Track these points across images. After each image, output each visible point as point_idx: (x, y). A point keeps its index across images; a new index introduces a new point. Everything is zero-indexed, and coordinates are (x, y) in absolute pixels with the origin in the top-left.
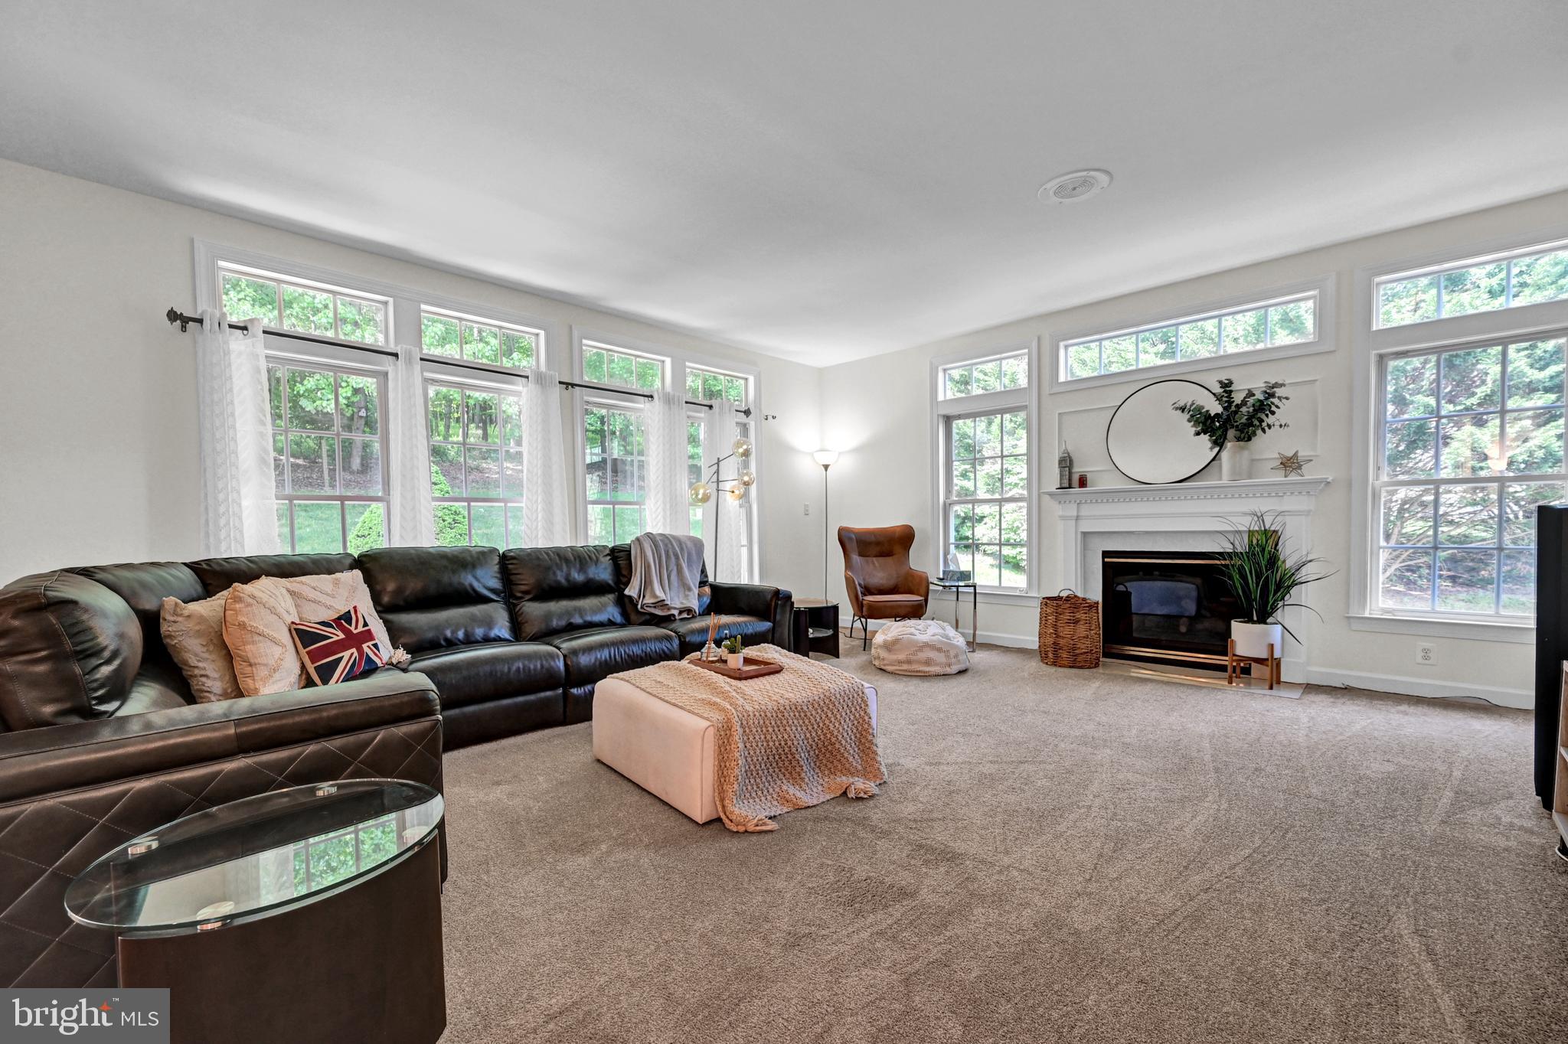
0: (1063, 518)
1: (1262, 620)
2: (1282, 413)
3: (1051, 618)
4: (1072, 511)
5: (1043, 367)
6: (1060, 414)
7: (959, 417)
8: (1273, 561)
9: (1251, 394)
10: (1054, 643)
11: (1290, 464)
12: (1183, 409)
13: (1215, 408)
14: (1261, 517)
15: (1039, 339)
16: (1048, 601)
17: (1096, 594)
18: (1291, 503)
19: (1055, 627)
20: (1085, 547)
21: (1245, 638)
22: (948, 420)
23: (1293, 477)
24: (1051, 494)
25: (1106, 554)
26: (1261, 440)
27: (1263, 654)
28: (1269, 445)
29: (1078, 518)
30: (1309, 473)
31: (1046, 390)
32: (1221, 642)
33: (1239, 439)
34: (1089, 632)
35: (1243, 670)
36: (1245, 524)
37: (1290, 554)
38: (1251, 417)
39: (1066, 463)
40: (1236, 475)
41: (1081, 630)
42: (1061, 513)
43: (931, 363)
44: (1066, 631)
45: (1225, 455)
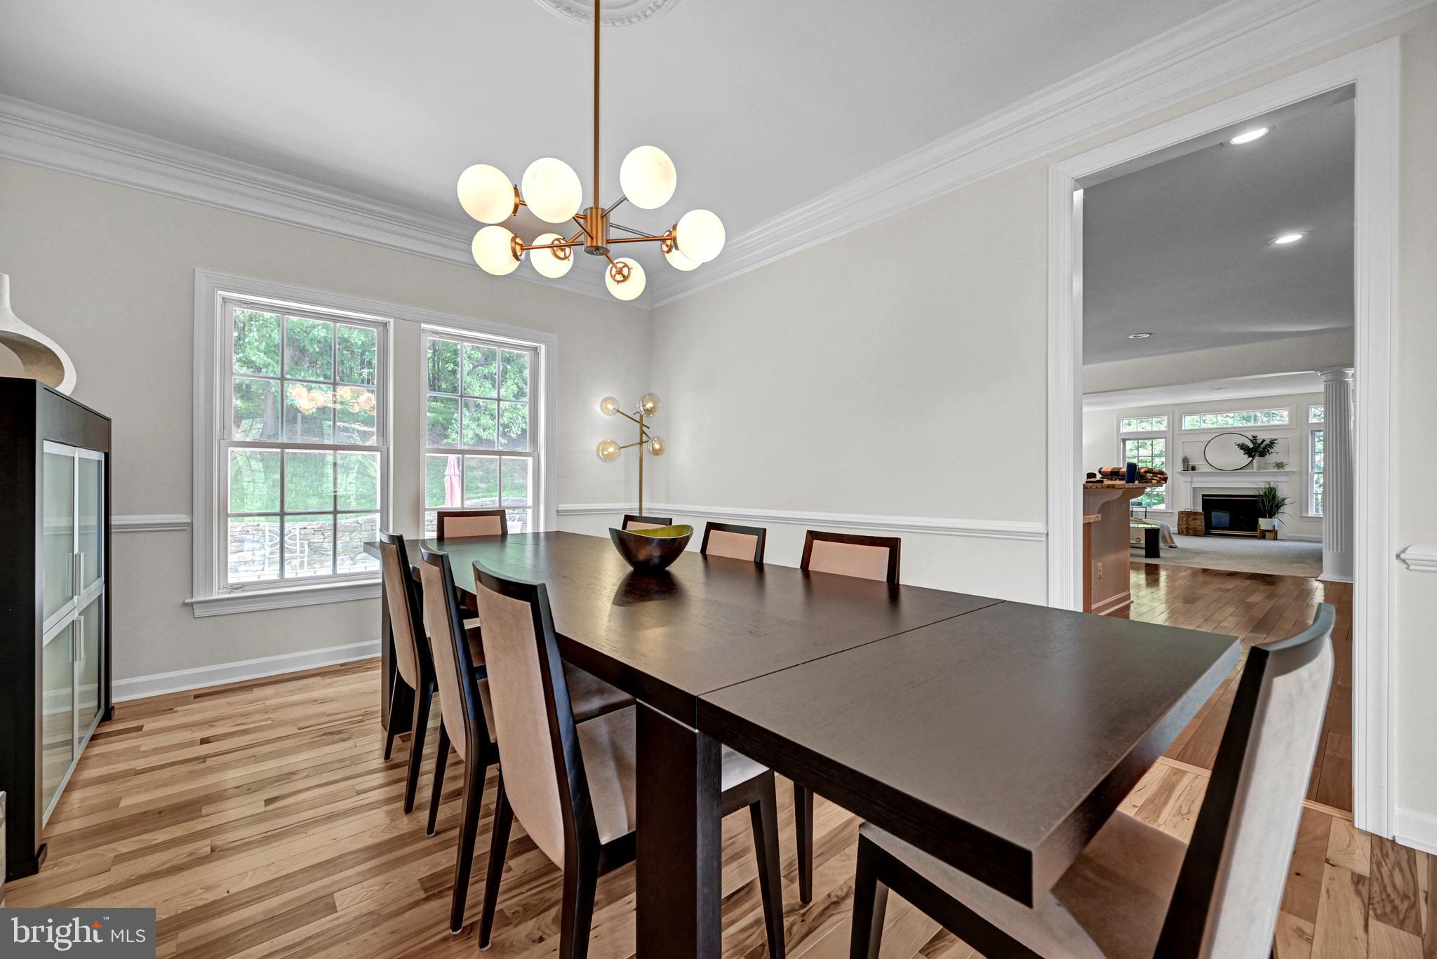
0: (1185, 482)
1: (1270, 517)
2: (1276, 448)
3: (1185, 519)
4: (1189, 479)
5: (1175, 423)
6: (1183, 442)
7: (1130, 439)
8: (1274, 497)
9: (1264, 441)
10: (1187, 527)
11: (1280, 466)
12: (1238, 445)
13: (1251, 446)
14: (1269, 483)
15: (1173, 413)
16: (1181, 513)
17: (1199, 509)
18: (1280, 479)
19: (1187, 521)
20: (1194, 493)
21: (1264, 523)
22: (1124, 441)
23: (1281, 470)
24: (1179, 473)
25: (1203, 496)
26: (1268, 456)
27: (1271, 529)
28: (1272, 458)
29: (1191, 482)
30: (1287, 469)
31: (1177, 432)
32: (1254, 526)
33: (1260, 456)
34: (1200, 523)
35: (1263, 535)
36: (1262, 485)
37: (1281, 494)
38: (1264, 448)
39: (1185, 460)
40: (1259, 468)
41: (1198, 522)
42: (1184, 479)
43: (1117, 418)
44: (1192, 523)
45: (1255, 461)
